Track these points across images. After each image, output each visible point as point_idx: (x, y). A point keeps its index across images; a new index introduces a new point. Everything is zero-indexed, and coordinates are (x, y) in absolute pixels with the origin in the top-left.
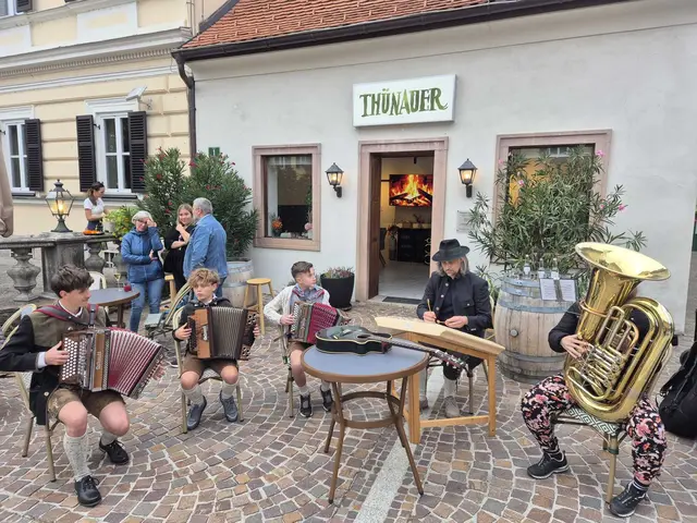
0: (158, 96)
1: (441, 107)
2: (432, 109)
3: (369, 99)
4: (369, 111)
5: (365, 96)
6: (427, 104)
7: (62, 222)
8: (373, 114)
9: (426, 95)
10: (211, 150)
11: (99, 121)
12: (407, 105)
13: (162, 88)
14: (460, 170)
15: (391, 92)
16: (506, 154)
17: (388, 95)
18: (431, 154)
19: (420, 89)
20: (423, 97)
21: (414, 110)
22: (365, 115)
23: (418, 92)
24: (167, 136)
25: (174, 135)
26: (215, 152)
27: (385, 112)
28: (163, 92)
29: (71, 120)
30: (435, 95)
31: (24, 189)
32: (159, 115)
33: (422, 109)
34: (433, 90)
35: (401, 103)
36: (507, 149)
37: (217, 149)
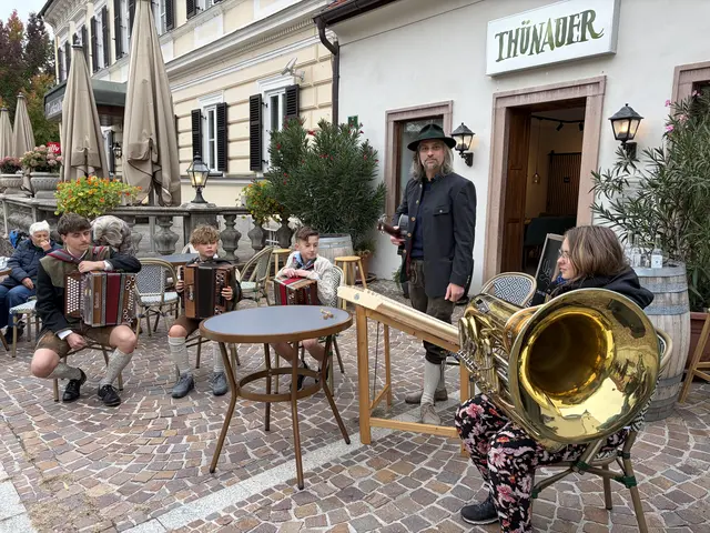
0: (309, 67)
1: (595, 36)
2: (583, 39)
3: (506, 37)
4: (505, 55)
5: (501, 35)
6: (577, 33)
7: (199, 193)
8: (509, 56)
9: (576, 21)
10: (350, 118)
11: (267, 100)
12: (550, 38)
13: (313, 58)
14: (613, 120)
15: (531, 25)
16: (688, 92)
17: (529, 29)
18: (582, 102)
19: (568, 15)
20: (572, 26)
21: (559, 45)
22: (500, 59)
23: (565, 19)
24: (315, 108)
25: (321, 107)
26: (353, 121)
27: (523, 52)
28: (314, 63)
29: (245, 102)
30: (587, 20)
31: (215, 171)
32: (310, 87)
33: (570, 42)
34: (585, 14)
35: (544, 38)
36: (691, 86)
37: (356, 118)
